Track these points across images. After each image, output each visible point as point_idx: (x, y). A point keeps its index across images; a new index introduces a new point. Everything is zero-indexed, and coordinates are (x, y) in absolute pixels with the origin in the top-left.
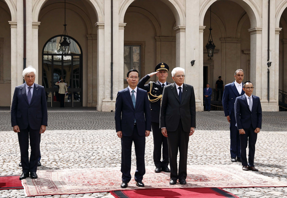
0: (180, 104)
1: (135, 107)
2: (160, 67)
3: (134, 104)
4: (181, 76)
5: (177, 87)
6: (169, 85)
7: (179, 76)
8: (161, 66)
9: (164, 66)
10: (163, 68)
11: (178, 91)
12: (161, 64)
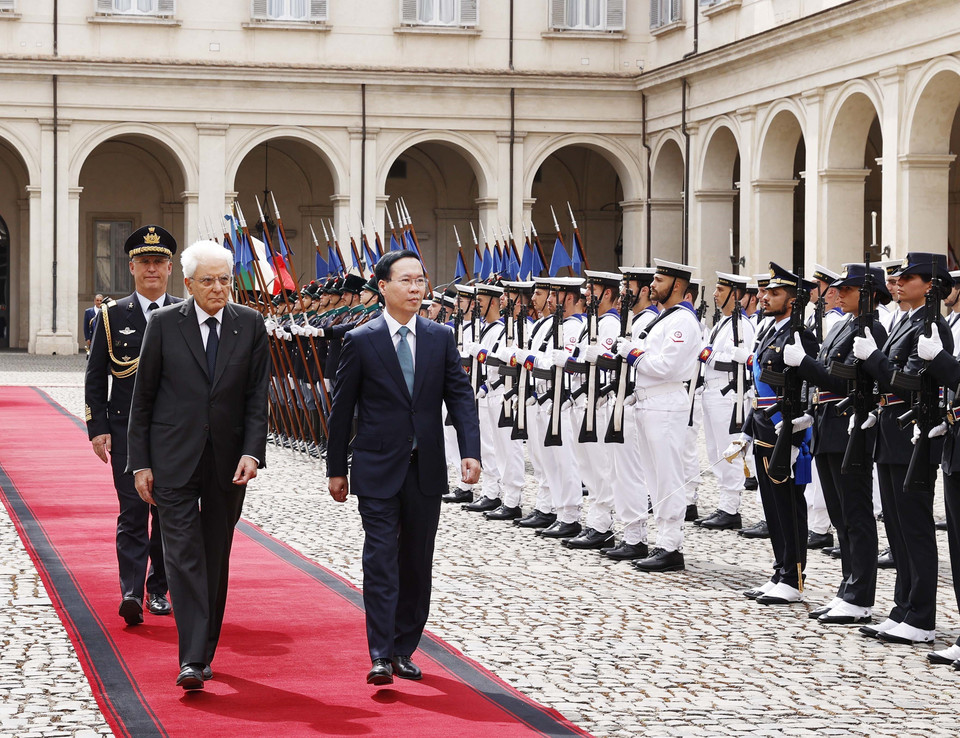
0: (209, 383)
1: (410, 391)
2: (142, 243)
3: (409, 380)
4: (217, 282)
5: (202, 317)
6: (173, 306)
7: (209, 281)
8: (148, 239)
9: (156, 239)
10: (155, 245)
11: (205, 332)
12: (145, 231)
